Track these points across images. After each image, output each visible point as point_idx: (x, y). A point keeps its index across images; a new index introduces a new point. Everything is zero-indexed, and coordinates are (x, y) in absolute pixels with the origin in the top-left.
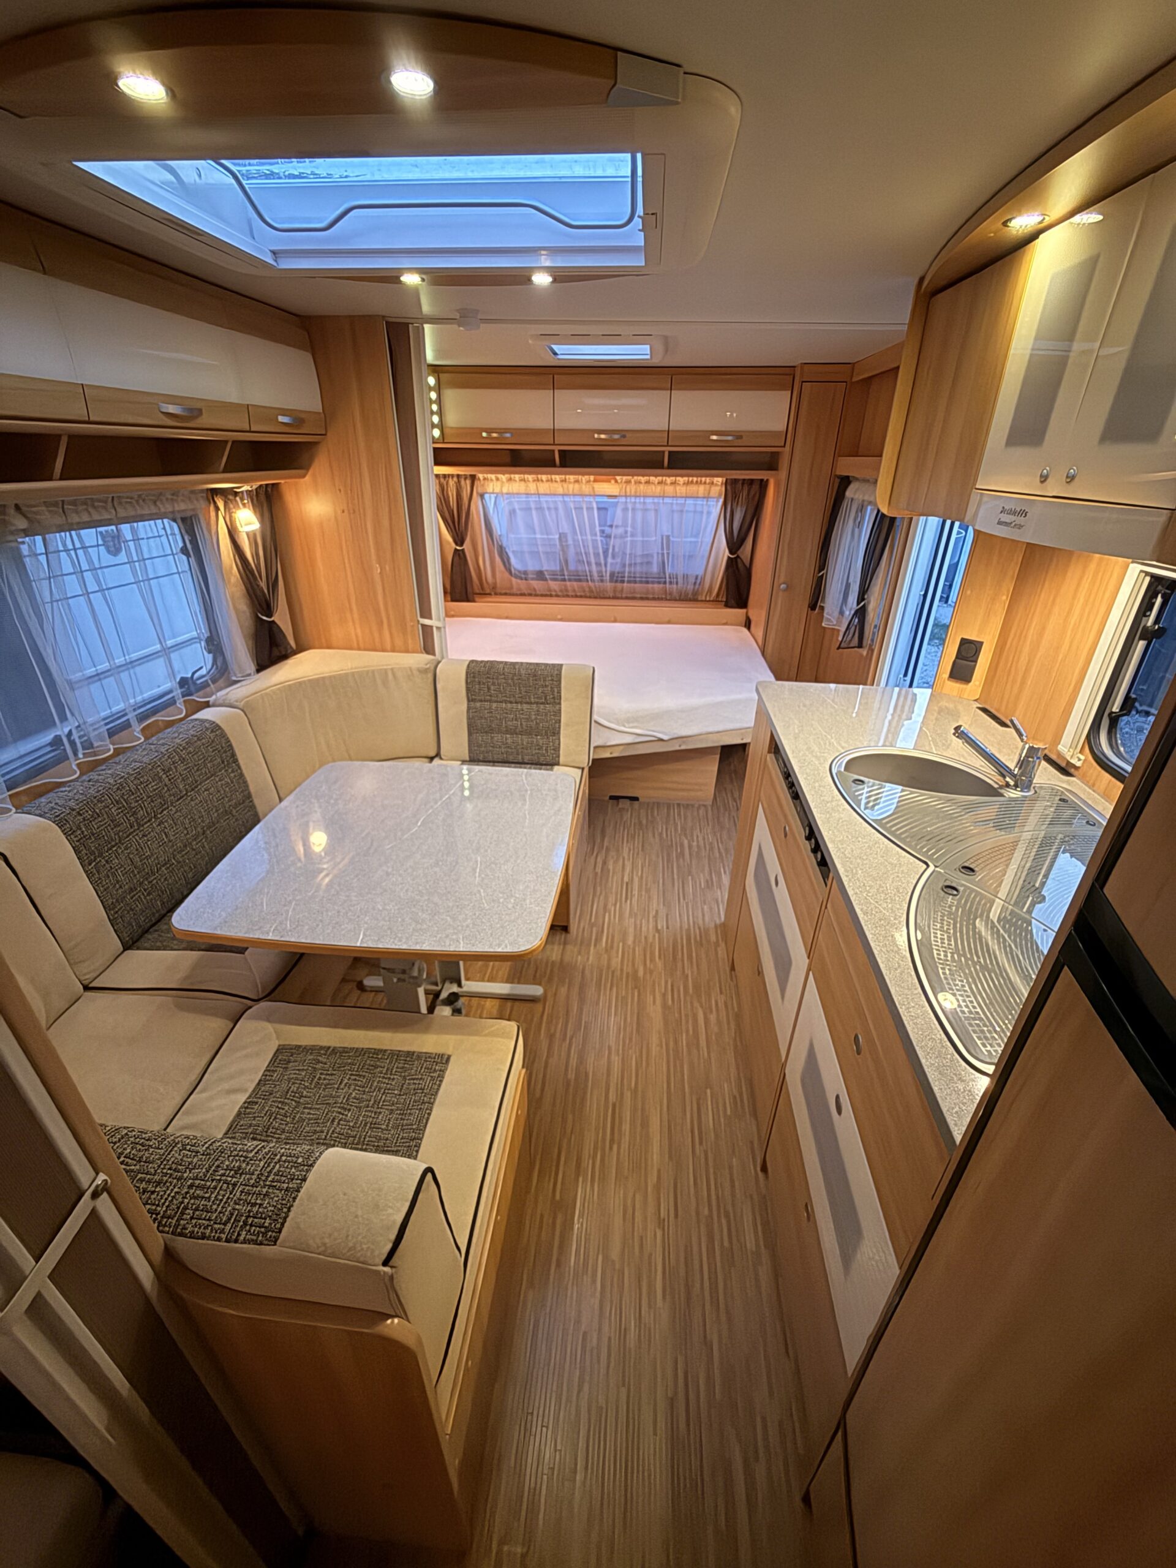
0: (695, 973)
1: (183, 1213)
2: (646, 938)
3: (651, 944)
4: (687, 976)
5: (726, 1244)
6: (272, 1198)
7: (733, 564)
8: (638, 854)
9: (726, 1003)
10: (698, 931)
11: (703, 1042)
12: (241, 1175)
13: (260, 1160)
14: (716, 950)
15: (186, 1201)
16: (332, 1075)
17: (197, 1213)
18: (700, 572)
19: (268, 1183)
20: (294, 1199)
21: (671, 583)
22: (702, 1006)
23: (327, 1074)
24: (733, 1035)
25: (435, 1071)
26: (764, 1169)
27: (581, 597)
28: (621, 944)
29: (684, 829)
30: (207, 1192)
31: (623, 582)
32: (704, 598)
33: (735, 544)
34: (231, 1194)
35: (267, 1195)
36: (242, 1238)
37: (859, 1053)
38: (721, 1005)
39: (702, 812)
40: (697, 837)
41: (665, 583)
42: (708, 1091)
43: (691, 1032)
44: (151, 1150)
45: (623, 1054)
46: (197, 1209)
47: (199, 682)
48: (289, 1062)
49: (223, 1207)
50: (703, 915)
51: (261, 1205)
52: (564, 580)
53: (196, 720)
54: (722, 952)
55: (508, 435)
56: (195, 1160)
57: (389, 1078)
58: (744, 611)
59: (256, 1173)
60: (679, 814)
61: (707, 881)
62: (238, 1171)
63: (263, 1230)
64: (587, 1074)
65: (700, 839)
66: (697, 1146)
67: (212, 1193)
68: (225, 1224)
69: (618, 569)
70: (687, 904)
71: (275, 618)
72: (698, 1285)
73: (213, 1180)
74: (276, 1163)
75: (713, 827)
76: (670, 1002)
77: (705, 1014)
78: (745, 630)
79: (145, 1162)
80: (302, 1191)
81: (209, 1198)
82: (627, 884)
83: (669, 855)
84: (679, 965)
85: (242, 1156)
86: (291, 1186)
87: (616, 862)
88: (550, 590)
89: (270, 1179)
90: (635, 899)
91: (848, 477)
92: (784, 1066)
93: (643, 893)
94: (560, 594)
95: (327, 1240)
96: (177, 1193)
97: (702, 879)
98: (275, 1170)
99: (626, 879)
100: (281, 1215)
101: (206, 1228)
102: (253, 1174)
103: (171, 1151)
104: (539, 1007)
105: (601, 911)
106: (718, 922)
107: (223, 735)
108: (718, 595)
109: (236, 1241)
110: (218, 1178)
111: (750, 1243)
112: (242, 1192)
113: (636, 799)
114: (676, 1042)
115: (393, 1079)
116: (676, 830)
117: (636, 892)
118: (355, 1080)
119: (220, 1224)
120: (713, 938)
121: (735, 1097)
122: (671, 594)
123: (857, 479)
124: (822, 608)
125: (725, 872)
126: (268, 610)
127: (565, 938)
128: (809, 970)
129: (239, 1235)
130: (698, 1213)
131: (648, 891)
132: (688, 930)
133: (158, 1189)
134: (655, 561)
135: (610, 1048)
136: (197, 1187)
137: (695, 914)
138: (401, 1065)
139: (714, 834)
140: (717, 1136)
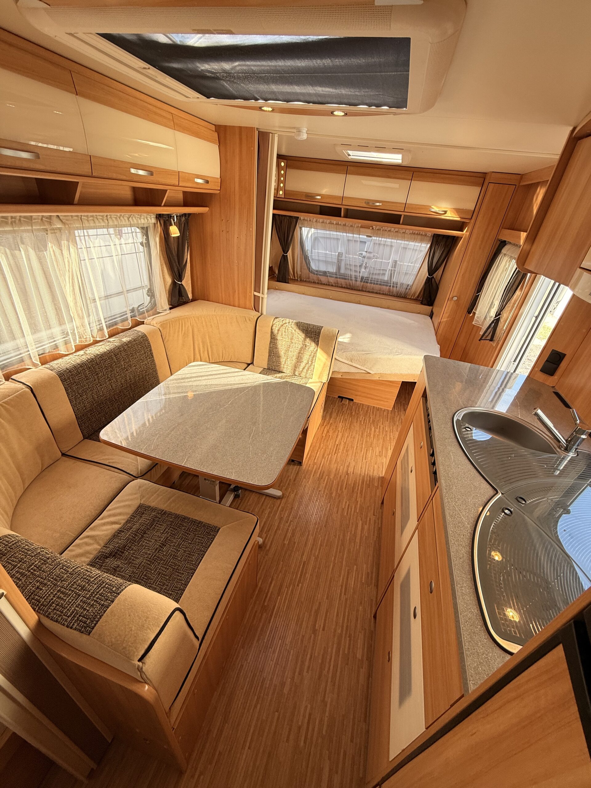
0: (362, 501)
1: (51, 605)
2: (341, 476)
3: (343, 480)
4: (358, 502)
5: (346, 652)
6: (95, 608)
7: (429, 281)
8: (346, 430)
9: (375, 520)
10: (369, 478)
11: (358, 540)
12: (84, 590)
13: (95, 584)
14: (376, 491)
15: (54, 599)
16: (162, 525)
17: (58, 607)
18: (410, 283)
19: (95, 599)
20: (105, 611)
21: (393, 287)
22: (361, 520)
23: (159, 524)
24: (375, 539)
25: (210, 535)
26: (375, 617)
27: (344, 288)
28: (327, 477)
29: (373, 421)
30: (65, 596)
31: (367, 282)
32: (410, 297)
33: (432, 271)
34: (76, 600)
35: (92, 606)
36: (74, 627)
37: (431, 592)
38: (372, 522)
39: (385, 413)
40: (380, 427)
41: (390, 286)
42: (355, 566)
43: (353, 533)
44: (47, 565)
45: (315, 537)
46: (57, 605)
47: (141, 310)
48: (143, 514)
49: (70, 607)
50: (374, 470)
51: (88, 610)
52: (337, 278)
53: (136, 330)
54: (379, 492)
55: (319, 197)
56: (65, 576)
57: (188, 534)
58: (431, 307)
59: (92, 591)
60: (373, 413)
61: (380, 452)
62: (83, 588)
63: (85, 625)
64: (295, 543)
65: (381, 428)
66: (343, 594)
67: (67, 598)
68: (68, 617)
69: (366, 275)
70: (366, 462)
71: (183, 283)
72: (326, 669)
73: (70, 590)
74: (102, 588)
75: (390, 422)
76: (345, 514)
77: (362, 524)
78: (429, 318)
79: (43, 571)
80: (110, 607)
81: (66, 600)
82: (337, 445)
83: (362, 434)
84: (355, 495)
85: (87, 579)
86: (105, 603)
87: (334, 432)
88: (329, 282)
89: (97, 596)
90: (340, 454)
91: (505, 241)
92: (394, 571)
93: (345, 451)
94: (334, 285)
95: (113, 640)
96: (51, 593)
97: (378, 450)
98: (100, 592)
99: (337, 443)
100: (96, 618)
101: (59, 616)
102: (89, 591)
103: (56, 568)
104: (279, 501)
105: (321, 457)
106: (381, 475)
107: (147, 340)
108: (418, 296)
109: (71, 628)
110: (73, 589)
111: (359, 656)
112: (81, 600)
113: (352, 400)
114: (344, 536)
115: (190, 534)
116: (369, 421)
117: (340, 451)
118: (172, 530)
119: (66, 616)
120: (376, 484)
121: (368, 574)
122: (393, 292)
123: (510, 243)
124: (474, 313)
125: (390, 449)
126: (180, 278)
127: (299, 468)
128: (416, 528)
129: (73, 625)
130: (335, 631)
131: (347, 451)
132: (364, 476)
133: (44, 588)
134: (387, 274)
135: (309, 531)
136: (61, 592)
137: (370, 469)
138: (195, 528)
139: (389, 427)
140: (354, 593)
